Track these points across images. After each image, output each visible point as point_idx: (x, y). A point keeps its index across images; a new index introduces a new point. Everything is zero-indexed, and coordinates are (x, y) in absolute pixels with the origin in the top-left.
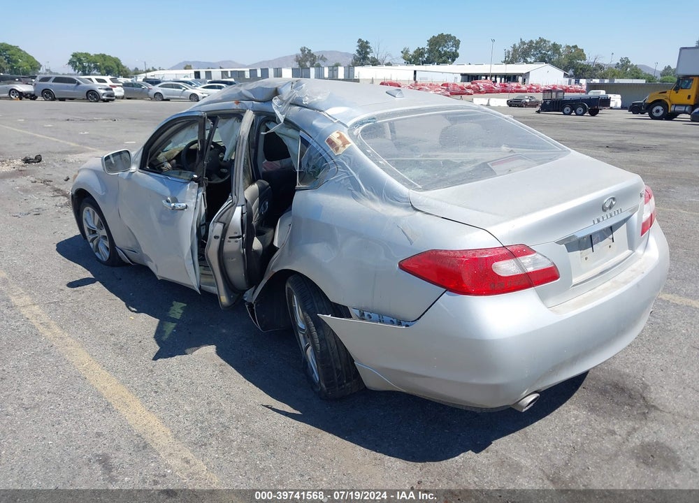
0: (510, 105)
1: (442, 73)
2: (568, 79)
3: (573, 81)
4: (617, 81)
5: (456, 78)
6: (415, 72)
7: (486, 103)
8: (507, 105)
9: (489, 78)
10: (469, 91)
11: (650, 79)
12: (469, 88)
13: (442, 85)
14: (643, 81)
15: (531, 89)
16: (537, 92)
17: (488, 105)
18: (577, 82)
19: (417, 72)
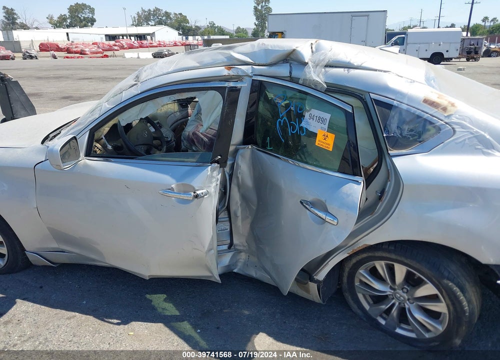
0: (155, 57)
1: (90, 34)
2: (181, 37)
3: (184, 37)
4: (212, 37)
5: (102, 38)
6: (67, 34)
7: (136, 56)
8: (153, 57)
9: (125, 38)
10: (116, 48)
11: (231, 35)
12: (116, 46)
13: (93, 44)
14: (228, 37)
15: (160, 44)
16: (164, 46)
17: (138, 58)
18: (187, 39)
19: (69, 34)
